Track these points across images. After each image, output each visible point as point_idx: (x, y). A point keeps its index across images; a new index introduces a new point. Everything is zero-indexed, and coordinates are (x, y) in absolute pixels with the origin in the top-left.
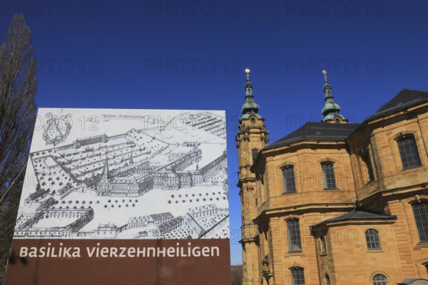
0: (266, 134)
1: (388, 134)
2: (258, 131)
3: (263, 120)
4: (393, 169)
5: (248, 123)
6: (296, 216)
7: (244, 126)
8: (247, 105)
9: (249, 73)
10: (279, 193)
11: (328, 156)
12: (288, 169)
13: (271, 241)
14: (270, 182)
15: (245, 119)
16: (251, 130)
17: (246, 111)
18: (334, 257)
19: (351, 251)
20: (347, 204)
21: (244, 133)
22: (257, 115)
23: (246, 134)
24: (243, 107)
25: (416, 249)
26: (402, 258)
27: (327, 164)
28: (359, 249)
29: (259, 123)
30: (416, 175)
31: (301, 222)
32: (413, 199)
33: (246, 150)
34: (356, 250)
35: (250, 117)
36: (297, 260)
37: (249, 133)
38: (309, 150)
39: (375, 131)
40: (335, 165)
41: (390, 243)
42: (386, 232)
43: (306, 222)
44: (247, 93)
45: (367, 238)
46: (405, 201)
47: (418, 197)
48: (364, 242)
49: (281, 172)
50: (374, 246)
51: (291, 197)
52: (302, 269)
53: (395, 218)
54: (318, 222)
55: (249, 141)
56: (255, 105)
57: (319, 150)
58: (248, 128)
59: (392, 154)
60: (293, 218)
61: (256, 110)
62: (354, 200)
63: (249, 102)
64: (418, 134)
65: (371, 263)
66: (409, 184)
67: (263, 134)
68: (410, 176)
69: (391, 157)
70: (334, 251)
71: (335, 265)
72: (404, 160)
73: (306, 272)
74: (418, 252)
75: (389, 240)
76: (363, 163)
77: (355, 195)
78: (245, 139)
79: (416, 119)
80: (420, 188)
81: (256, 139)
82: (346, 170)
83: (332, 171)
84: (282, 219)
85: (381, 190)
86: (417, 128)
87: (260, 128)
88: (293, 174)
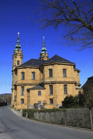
0: (22, 56)
1: (47, 68)
2: (20, 55)
3: (22, 51)
4: (47, 77)
5: (17, 52)
6: (24, 86)
7: (15, 53)
8: (17, 46)
9: (19, 34)
10: (20, 79)
11: (34, 71)
12: (23, 73)
13: (17, 92)
14: (18, 76)
15: (16, 50)
16: (18, 54)
17: (17, 47)
18: (30, 97)
19: (34, 96)
20: (37, 84)
21: (15, 55)
22: (20, 49)
23: (16, 55)
24: (16, 46)
25: (48, 96)
26: (45, 98)
27: (33, 73)
28: (36, 96)
29: (20, 52)
30: (51, 79)
31: (25, 87)
32: (49, 84)
33: (15, 60)
34: (35, 96)
35: (18, 50)
36: (23, 97)
37: (17, 55)
38: (29, 69)
39: (45, 67)
40: (35, 73)
41: (43, 94)
42: (43, 92)
43: (26, 88)
44: (18, 41)
45: (38, 93)
46: (48, 85)
47: (51, 84)
48: (37, 94)
49: (21, 74)
50: (39, 95)
51: (23, 81)
52: (24, 99)
53: (45, 88)
54: (29, 88)
55: (16, 58)
56: (20, 46)
57: (32, 69)
58: (17, 54)
59: (47, 73)
60: (23, 86)
61: (20, 48)
62: (39, 83)
63: (18, 44)
64: (53, 70)
65: (38, 99)
66: (49, 81)
67: (21, 56)
68: (50, 79)
69: (47, 74)
70: (30, 96)
71: (30, 99)
72: (50, 75)
73: (25, 100)
74: (48, 97)
75: (43, 93)
76: (42, 74)
77: (39, 81)
78: (15, 57)
79: (53, 66)
80: (51, 82)
81: (19, 57)
82: (38, 75)
83: (35, 75)
84: (20, 86)
85: (44, 82)
86: (53, 68)
87: (21, 54)
88: (24, 75)
